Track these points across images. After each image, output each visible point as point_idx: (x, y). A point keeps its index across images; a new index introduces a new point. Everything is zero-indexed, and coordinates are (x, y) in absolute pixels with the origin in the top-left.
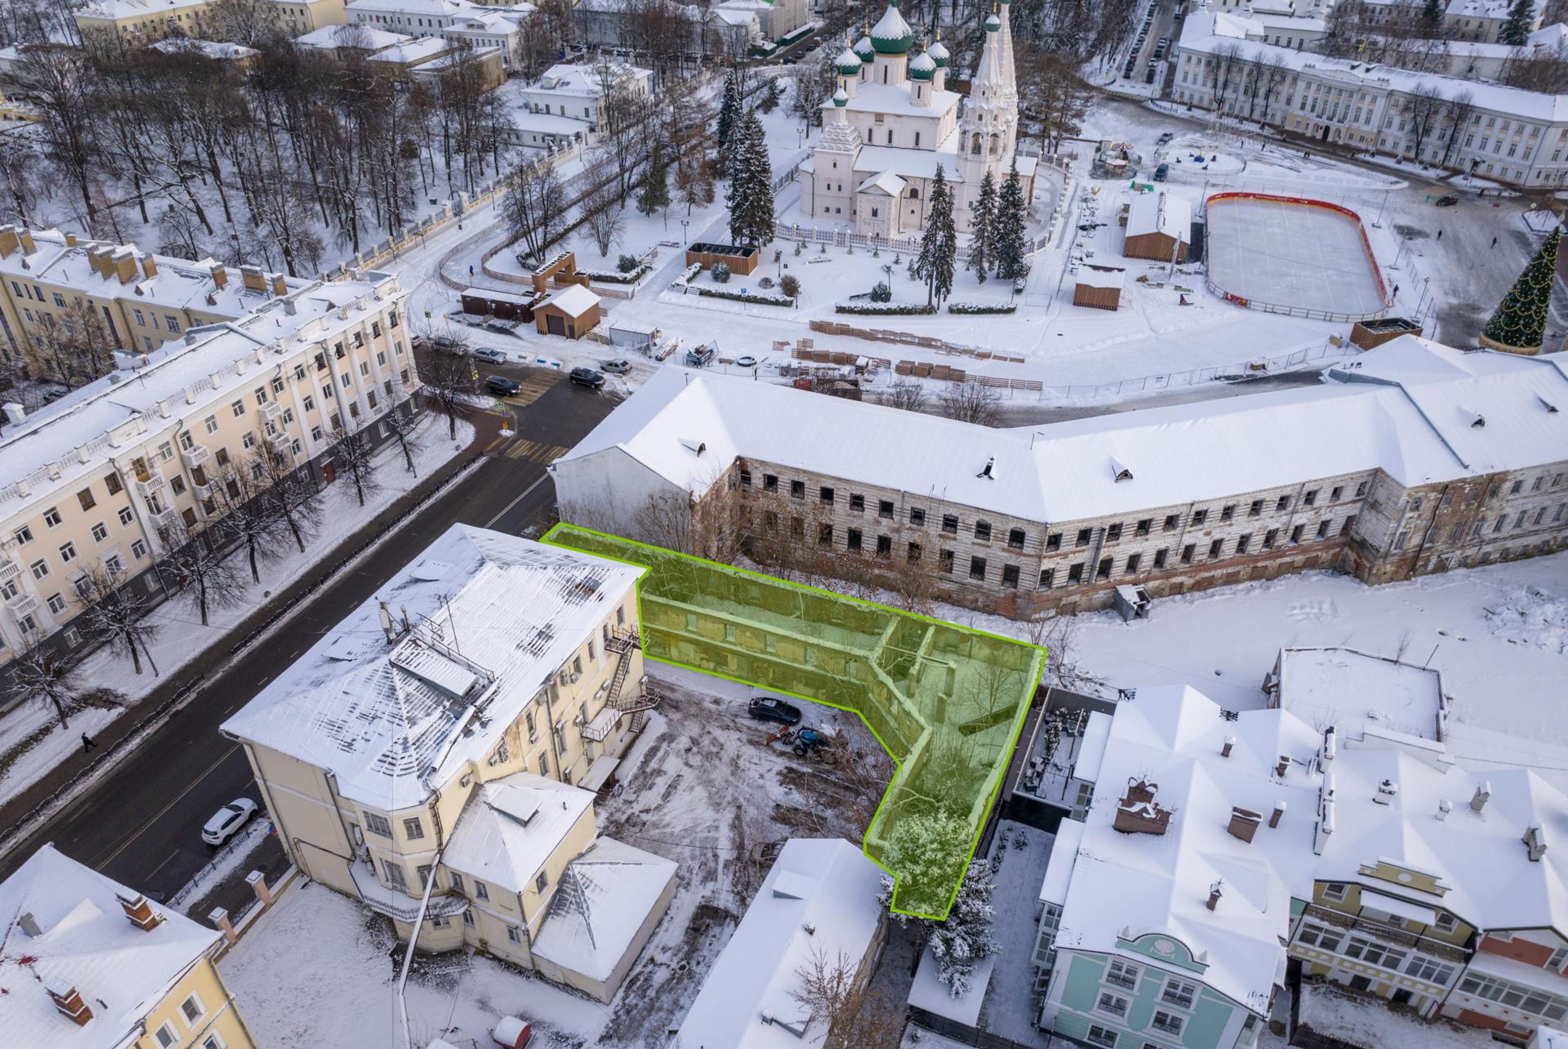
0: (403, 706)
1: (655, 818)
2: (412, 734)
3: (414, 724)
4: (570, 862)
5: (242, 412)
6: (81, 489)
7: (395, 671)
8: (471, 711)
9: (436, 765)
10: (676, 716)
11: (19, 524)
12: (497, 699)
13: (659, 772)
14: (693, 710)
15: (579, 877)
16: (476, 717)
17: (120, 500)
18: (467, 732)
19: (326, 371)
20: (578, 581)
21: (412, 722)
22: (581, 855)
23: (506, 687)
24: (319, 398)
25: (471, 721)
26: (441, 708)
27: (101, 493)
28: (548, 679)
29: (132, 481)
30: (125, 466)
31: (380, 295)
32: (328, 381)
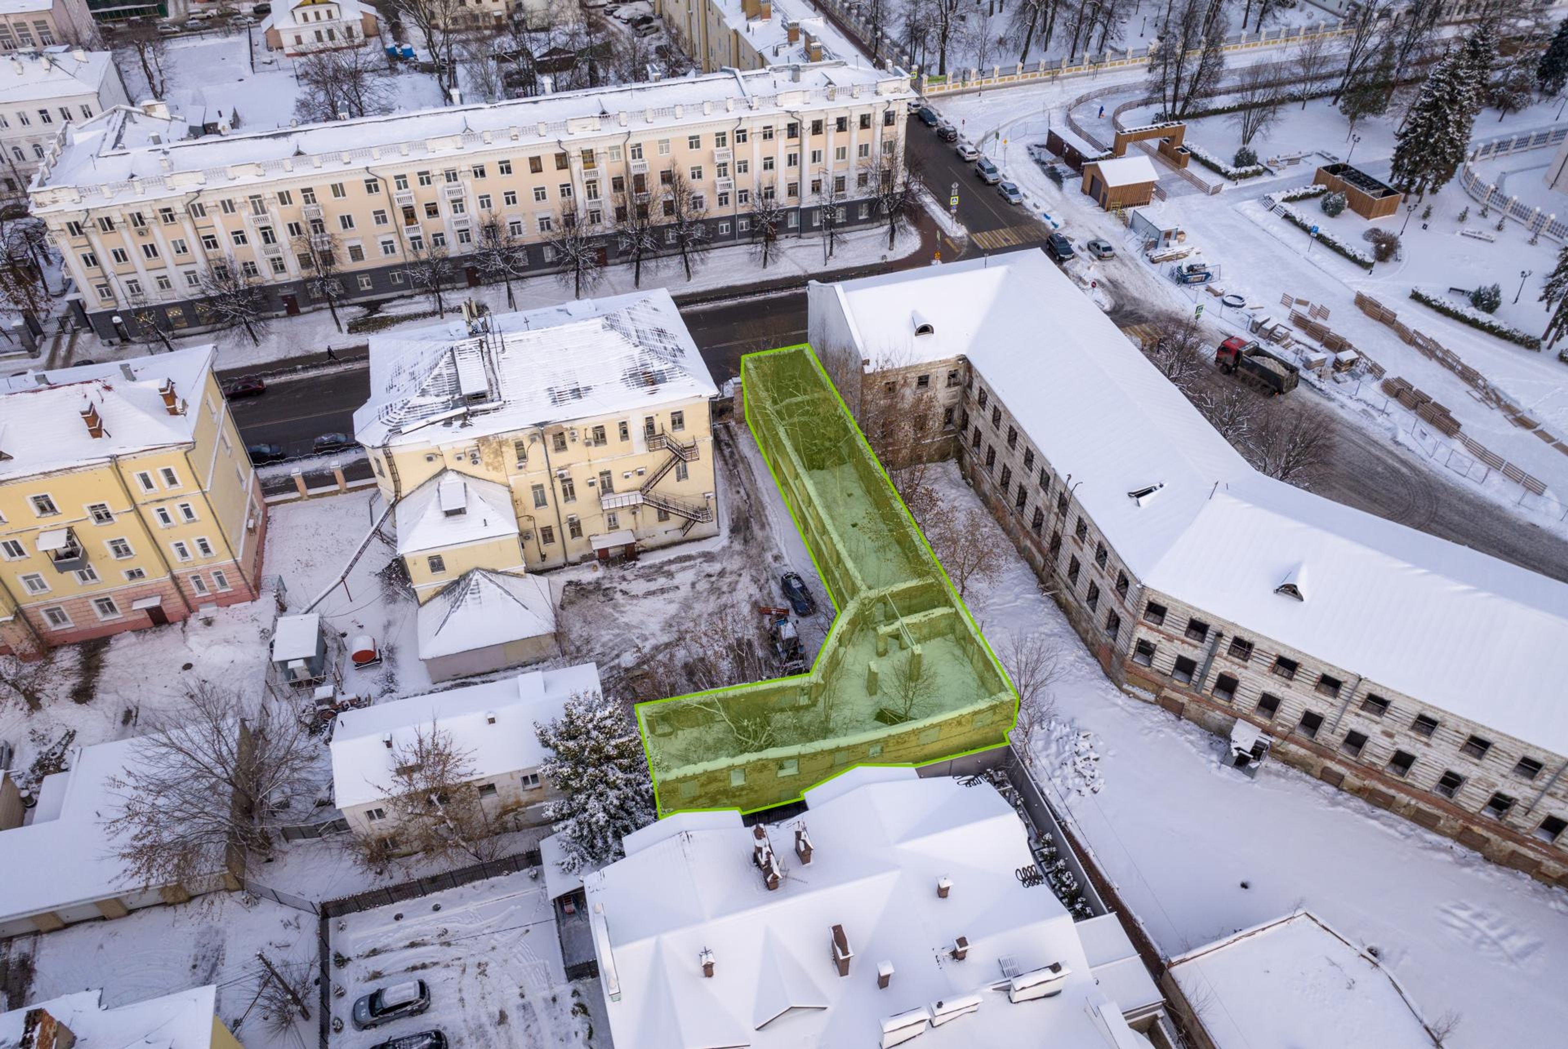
0: (429, 380)
1: (621, 601)
2: (416, 400)
3: (423, 396)
4: (477, 569)
5: (698, 146)
6: (534, 154)
7: (449, 354)
8: (463, 410)
9: (404, 429)
10: (737, 546)
11: (478, 161)
12: (492, 414)
13: (670, 575)
14: (754, 552)
15: (473, 583)
16: (464, 416)
17: (563, 177)
18: (448, 422)
19: (796, 141)
20: (651, 370)
21: (424, 393)
22: (495, 572)
23: (508, 410)
24: (781, 162)
25: (457, 417)
26: (449, 397)
27: (549, 163)
28: (541, 424)
29: (577, 165)
30: (574, 152)
31: (880, 89)
32: (796, 150)
